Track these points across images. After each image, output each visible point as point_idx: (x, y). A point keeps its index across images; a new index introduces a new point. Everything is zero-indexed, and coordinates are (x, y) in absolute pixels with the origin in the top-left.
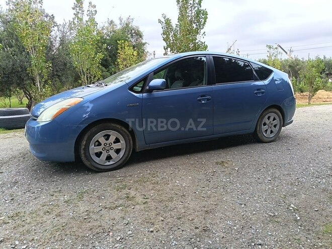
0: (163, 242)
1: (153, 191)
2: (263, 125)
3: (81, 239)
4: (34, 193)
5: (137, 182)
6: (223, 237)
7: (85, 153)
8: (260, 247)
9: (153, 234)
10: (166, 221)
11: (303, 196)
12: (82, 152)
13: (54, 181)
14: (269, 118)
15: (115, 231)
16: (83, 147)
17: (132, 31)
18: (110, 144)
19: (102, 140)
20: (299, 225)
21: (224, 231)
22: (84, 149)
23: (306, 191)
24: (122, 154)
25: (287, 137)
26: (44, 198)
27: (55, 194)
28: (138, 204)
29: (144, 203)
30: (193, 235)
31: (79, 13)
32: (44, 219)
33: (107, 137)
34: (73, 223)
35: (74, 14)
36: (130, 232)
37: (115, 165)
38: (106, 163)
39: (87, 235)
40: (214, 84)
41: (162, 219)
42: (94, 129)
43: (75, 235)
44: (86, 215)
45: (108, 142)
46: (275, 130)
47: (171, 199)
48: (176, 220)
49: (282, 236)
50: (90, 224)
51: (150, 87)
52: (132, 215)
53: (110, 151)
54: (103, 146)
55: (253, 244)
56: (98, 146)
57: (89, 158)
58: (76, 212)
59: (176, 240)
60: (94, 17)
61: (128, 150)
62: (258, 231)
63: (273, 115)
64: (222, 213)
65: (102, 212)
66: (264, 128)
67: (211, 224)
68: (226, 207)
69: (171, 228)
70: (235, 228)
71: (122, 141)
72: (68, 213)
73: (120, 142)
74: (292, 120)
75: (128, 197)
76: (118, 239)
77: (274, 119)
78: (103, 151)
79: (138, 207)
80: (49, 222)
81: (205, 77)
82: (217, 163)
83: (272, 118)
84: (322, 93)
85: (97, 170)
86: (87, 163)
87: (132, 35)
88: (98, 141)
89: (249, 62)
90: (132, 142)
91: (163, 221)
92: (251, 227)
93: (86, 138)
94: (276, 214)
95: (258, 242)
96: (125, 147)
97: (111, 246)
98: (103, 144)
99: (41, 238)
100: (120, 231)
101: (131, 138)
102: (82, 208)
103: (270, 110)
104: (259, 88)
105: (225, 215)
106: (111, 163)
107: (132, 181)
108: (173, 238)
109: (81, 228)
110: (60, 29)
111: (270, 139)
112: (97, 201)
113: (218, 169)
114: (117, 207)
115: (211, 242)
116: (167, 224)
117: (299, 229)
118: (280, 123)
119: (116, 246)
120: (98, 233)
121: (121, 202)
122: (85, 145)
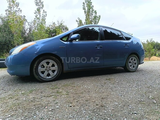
0: (77, 111)
1: (72, 90)
2: (129, 63)
3: (28, 110)
4: (5, 90)
5: (63, 86)
6: (113, 110)
7: (35, 71)
8: (136, 115)
9: (71, 108)
10: (79, 102)
11: (156, 93)
12: (34, 70)
13: (17, 86)
14: (132, 59)
15: (49, 106)
16: (35, 68)
17: (63, 27)
18: (50, 67)
19: (45, 65)
20: (157, 105)
21: (113, 107)
22: (35, 69)
23: (156, 91)
24: (55, 73)
25: (142, 70)
26: (10, 92)
27: (17, 91)
28: (63, 95)
29: (67, 95)
30: (95, 108)
31: (37, 15)
32: (8, 101)
33: (48, 63)
34: (25, 103)
35: (35, 16)
36: (58, 107)
37: (52, 79)
38: (47, 77)
39: (32, 108)
40: (104, 40)
41: (77, 101)
42: (41, 58)
43: (25, 108)
44: (33, 99)
45: (48, 66)
46: (136, 66)
47: (82, 93)
48: (85, 102)
49: (148, 110)
50: (34, 103)
51: (71, 39)
52: (59, 99)
53: (49, 71)
54: (45, 68)
55: (131, 113)
56: (43, 68)
57: (38, 74)
58: (28, 98)
59: (85, 110)
60: (45, 18)
61: (59, 71)
62: (133, 107)
63: (134, 58)
64: (111, 99)
65: (42, 98)
66: (130, 64)
67: (105, 103)
68: (113, 97)
69: (82, 105)
70: (120, 106)
71: (56, 66)
72: (23, 99)
73: (55, 66)
74: (143, 61)
75: (58, 92)
76: (50, 110)
77: (135, 60)
78: (45, 71)
79: (63, 96)
80: (10, 102)
81: (99, 36)
82: (107, 79)
83: (133, 60)
84: (155, 58)
85: (42, 81)
86: (37, 77)
87: (63, 29)
88: (43, 65)
89: (120, 31)
90: (61, 67)
91: (77, 102)
92: (129, 105)
93: (36, 63)
94: (142, 100)
95: (134, 112)
96: (57, 69)
97: (46, 113)
98: (45, 67)
99: (4, 109)
100: (51, 106)
101: (60, 64)
102: (31, 96)
103: (132, 55)
104: (126, 44)
105: (113, 100)
106: (50, 77)
107: (60, 86)
108: (83, 109)
109: (29, 105)
110: (29, 24)
111: (133, 71)
112: (40, 94)
113: (108, 82)
114: (51, 96)
115: (106, 112)
116: (80, 103)
117: (157, 107)
118: (138, 63)
119: (49, 113)
120: (38, 107)
121: (54, 94)
122: (36, 67)
